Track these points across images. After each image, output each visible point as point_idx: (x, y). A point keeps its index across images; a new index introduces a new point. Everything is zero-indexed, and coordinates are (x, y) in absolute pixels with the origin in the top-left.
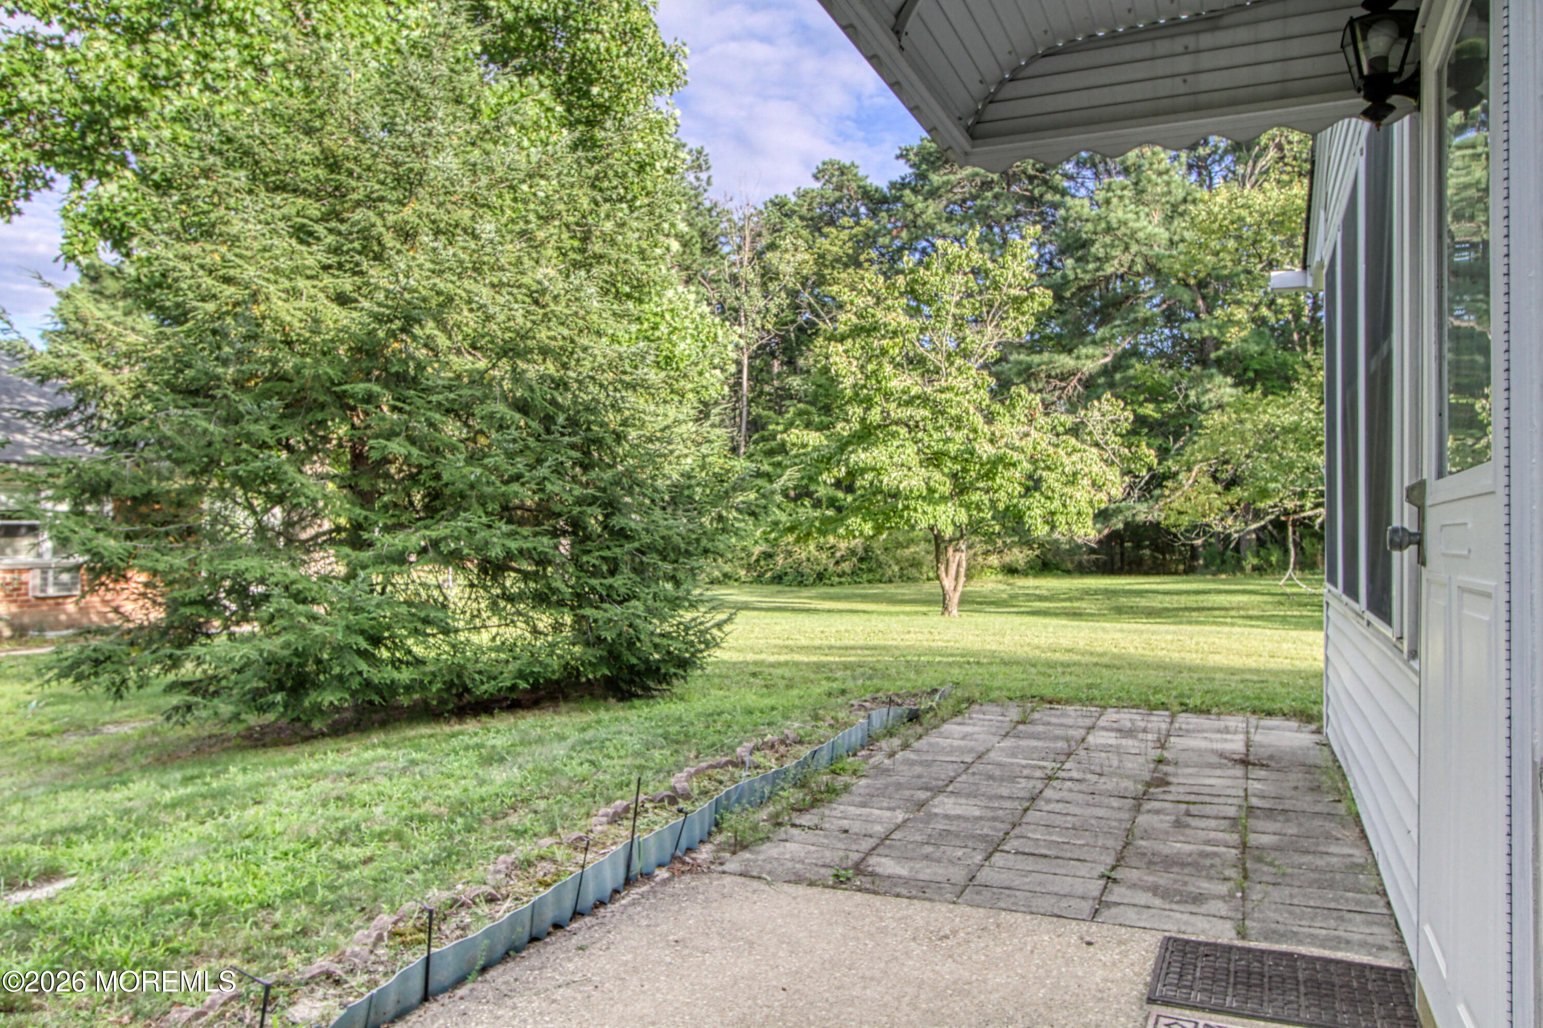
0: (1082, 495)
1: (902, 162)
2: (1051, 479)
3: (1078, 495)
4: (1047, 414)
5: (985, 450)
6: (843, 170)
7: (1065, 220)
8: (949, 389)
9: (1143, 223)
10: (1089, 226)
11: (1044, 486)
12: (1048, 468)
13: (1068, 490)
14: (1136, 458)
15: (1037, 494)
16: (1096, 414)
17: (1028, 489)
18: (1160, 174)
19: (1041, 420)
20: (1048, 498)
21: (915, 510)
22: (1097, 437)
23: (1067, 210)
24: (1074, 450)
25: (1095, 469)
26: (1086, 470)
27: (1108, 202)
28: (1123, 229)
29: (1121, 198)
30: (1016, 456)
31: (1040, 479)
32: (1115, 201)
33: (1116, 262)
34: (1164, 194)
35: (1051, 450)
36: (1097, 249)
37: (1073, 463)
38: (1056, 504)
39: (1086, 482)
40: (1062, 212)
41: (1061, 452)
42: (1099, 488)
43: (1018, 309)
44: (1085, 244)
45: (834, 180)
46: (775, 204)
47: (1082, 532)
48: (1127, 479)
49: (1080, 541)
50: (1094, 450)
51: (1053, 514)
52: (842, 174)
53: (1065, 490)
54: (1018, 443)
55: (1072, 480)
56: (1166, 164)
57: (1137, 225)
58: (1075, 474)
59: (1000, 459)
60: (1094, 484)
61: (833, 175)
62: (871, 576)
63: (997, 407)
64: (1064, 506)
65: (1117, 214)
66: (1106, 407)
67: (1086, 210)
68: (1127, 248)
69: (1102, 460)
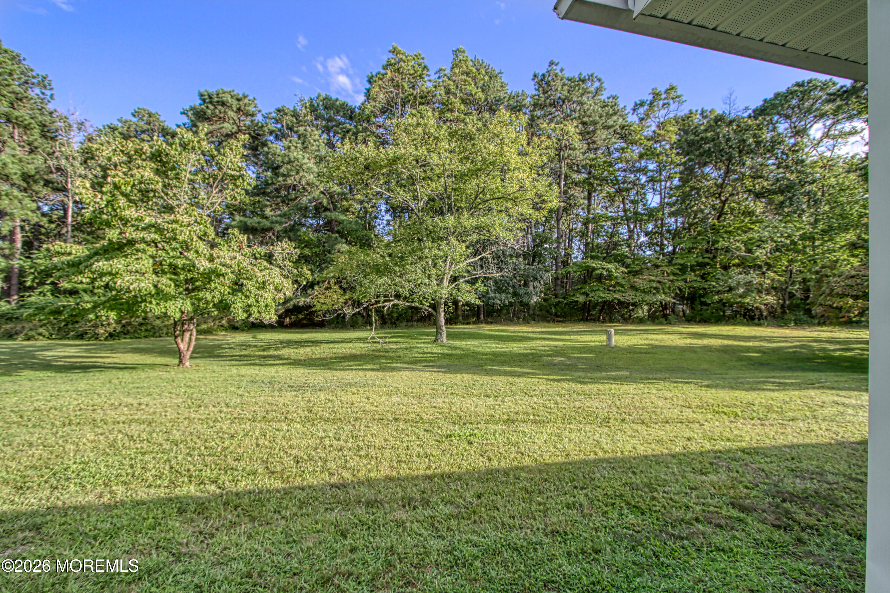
0: (268, 295)
1: (184, 116)
2: (249, 285)
3: (266, 295)
4: (249, 246)
5: (203, 265)
6: (150, 115)
7: (268, 153)
8: (176, 222)
9: (306, 161)
10: (280, 159)
11: (245, 289)
12: (248, 278)
13: (261, 292)
14: (301, 275)
15: (240, 294)
16: (279, 249)
17: (234, 290)
18: (315, 141)
19: (246, 250)
20: (246, 297)
21: (151, 303)
22: (280, 262)
23: (269, 148)
24: (266, 268)
25: (277, 280)
26: (271, 280)
27: (289, 148)
28: (296, 163)
29: (296, 147)
30: (224, 270)
31: (242, 285)
32: (293, 148)
33: (292, 178)
34: (316, 151)
35: (249, 267)
36: (283, 170)
37: (264, 276)
38: (251, 301)
39: (272, 287)
40: (266, 149)
41: (256, 269)
42: (279, 291)
43: (235, 184)
44: (278, 167)
45: (145, 118)
46: (110, 128)
47: (268, 318)
48: (295, 286)
49: (266, 322)
50: (277, 269)
51: (249, 306)
52: (150, 116)
53: (258, 292)
54: (228, 262)
55: (263, 286)
56: (317, 137)
57: (304, 161)
58: (264, 283)
59: (213, 271)
60: (276, 288)
61: (144, 116)
62: (147, 334)
63: (219, 240)
64: (257, 301)
65: (294, 154)
66: (285, 245)
67: (278, 151)
68: (298, 173)
69: (282, 275)
